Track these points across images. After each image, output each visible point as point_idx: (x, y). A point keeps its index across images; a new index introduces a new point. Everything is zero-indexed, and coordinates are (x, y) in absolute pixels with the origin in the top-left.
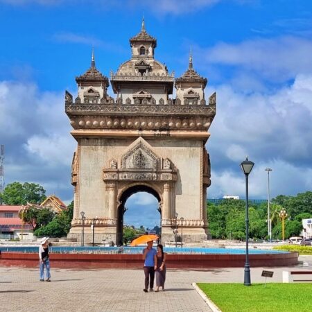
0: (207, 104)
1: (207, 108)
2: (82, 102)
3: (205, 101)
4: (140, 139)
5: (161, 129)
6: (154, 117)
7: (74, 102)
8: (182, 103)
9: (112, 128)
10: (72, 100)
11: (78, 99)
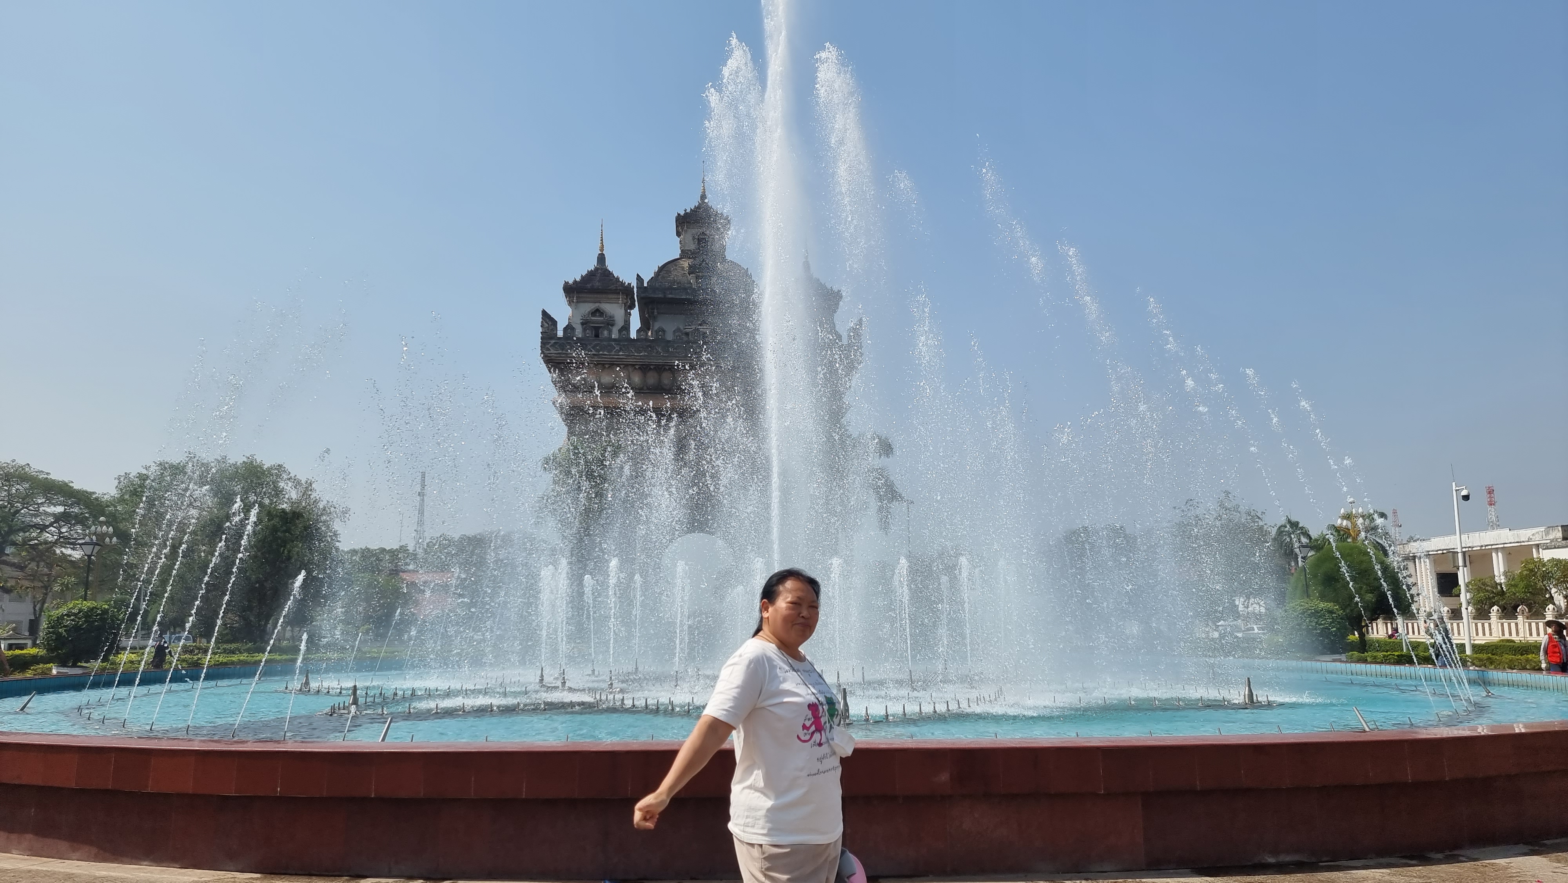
2: (579, 332)
7: (560, 334)
10: (557, 330)
11: (569, 328)
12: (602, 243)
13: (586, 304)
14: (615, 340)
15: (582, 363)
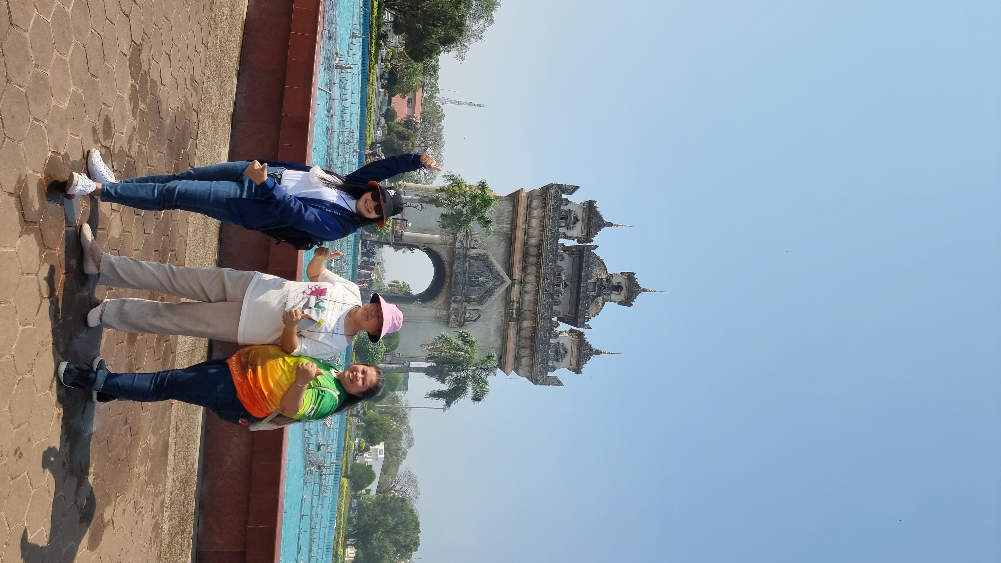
0: (549, 374)
1: (544, 374)
2: (564, 208)
3: (553, 371)
4: (509, 282)
5: (519, 310)
6: (536, 302)
7: (564, 196)
8: (551, 341)
9: (526, 242)
10: (567, 194)
11: (567, 202)
12: (619, 226)
13: (582, 214)
14: (558, 229)
15: (545, 208)
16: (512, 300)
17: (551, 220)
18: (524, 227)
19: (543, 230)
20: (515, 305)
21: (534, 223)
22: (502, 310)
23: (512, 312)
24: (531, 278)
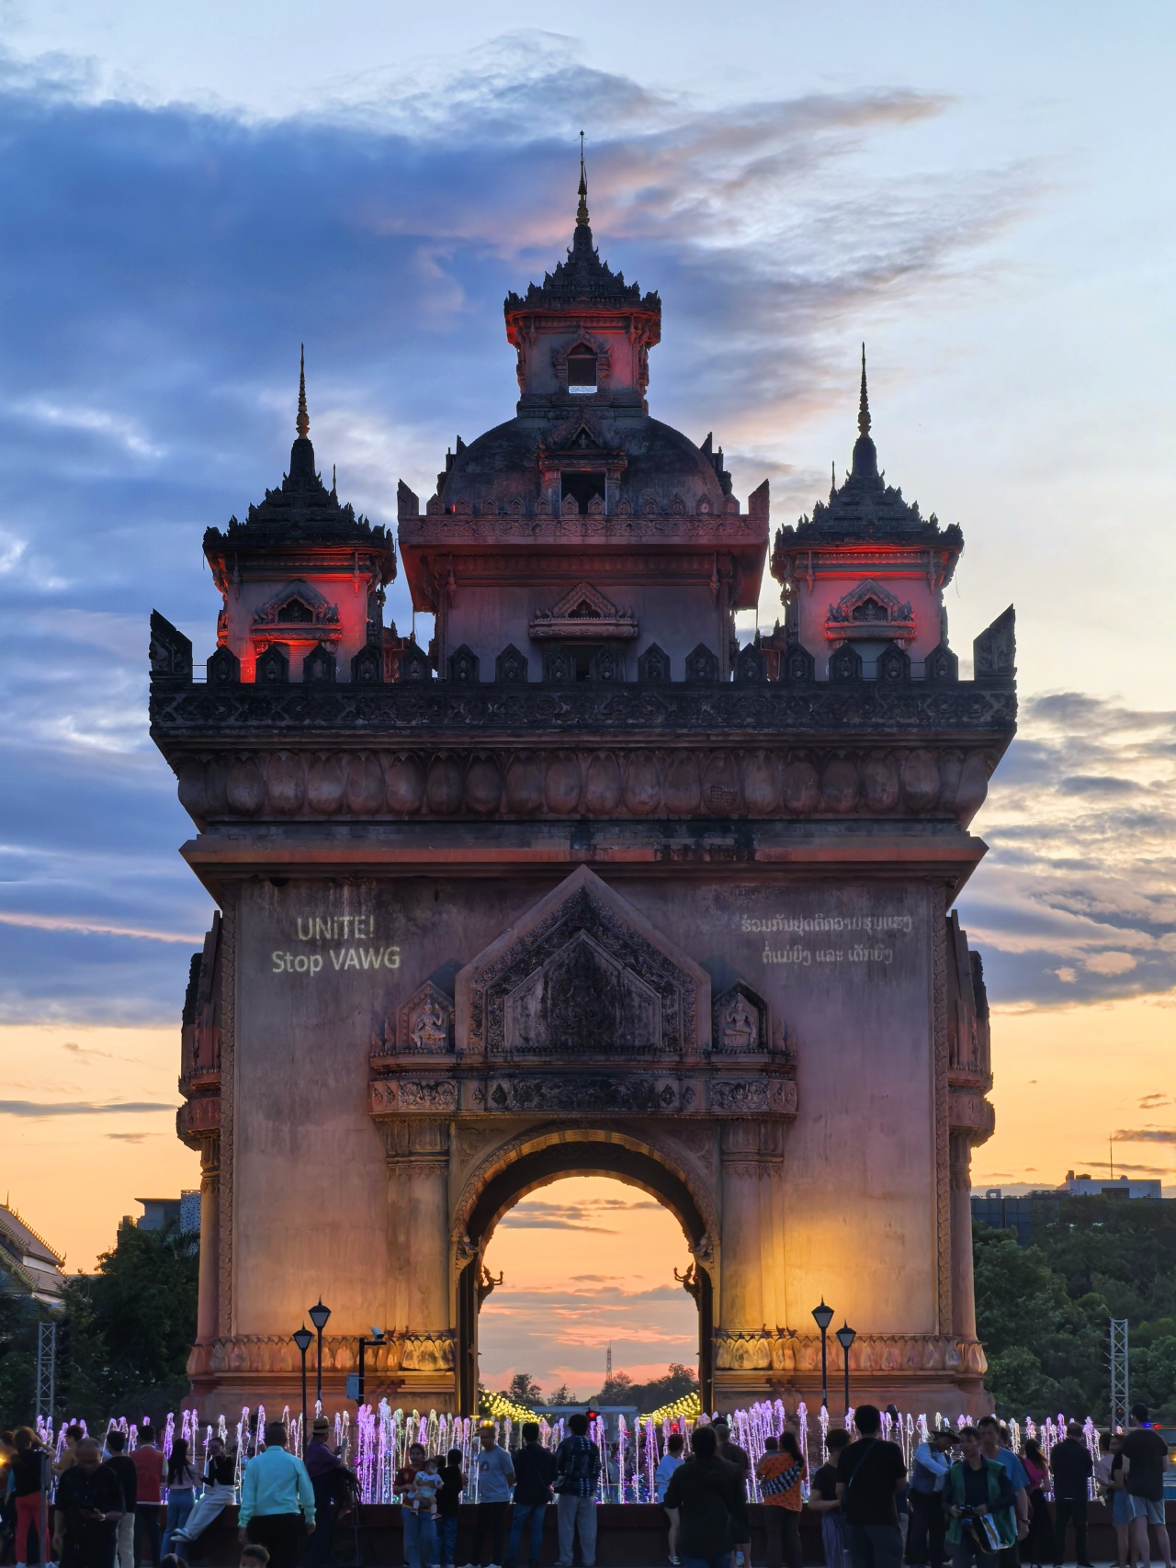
1: (967, 694)
2: (248, 673)
4: (582, 877)
5: (701, 824)
6: (661, 755)
8: (823, 672)
10: (190, 665)
11: (222, 661)
12: (303, 413)
13: (265, 585)
15: (255, 752)
16: (659, 857)
17: (307, 722)
18: (344, 830)
19: (352, 752)
20: (682, 840)
21: (325, 790)
22: (707, 892)
23: (711, 851)
24: (559, 787)
